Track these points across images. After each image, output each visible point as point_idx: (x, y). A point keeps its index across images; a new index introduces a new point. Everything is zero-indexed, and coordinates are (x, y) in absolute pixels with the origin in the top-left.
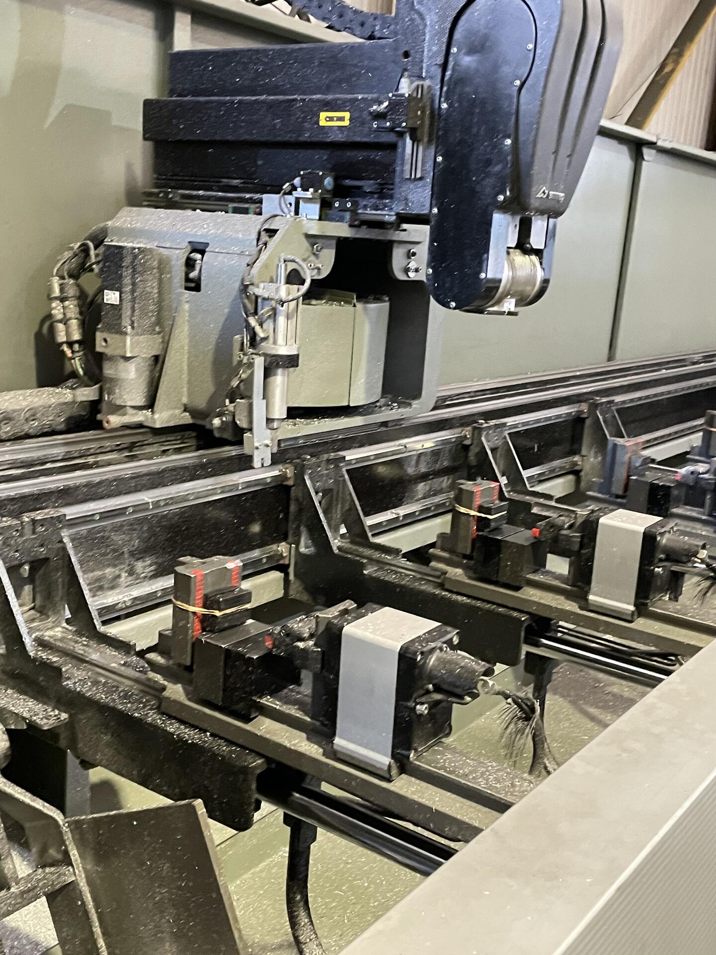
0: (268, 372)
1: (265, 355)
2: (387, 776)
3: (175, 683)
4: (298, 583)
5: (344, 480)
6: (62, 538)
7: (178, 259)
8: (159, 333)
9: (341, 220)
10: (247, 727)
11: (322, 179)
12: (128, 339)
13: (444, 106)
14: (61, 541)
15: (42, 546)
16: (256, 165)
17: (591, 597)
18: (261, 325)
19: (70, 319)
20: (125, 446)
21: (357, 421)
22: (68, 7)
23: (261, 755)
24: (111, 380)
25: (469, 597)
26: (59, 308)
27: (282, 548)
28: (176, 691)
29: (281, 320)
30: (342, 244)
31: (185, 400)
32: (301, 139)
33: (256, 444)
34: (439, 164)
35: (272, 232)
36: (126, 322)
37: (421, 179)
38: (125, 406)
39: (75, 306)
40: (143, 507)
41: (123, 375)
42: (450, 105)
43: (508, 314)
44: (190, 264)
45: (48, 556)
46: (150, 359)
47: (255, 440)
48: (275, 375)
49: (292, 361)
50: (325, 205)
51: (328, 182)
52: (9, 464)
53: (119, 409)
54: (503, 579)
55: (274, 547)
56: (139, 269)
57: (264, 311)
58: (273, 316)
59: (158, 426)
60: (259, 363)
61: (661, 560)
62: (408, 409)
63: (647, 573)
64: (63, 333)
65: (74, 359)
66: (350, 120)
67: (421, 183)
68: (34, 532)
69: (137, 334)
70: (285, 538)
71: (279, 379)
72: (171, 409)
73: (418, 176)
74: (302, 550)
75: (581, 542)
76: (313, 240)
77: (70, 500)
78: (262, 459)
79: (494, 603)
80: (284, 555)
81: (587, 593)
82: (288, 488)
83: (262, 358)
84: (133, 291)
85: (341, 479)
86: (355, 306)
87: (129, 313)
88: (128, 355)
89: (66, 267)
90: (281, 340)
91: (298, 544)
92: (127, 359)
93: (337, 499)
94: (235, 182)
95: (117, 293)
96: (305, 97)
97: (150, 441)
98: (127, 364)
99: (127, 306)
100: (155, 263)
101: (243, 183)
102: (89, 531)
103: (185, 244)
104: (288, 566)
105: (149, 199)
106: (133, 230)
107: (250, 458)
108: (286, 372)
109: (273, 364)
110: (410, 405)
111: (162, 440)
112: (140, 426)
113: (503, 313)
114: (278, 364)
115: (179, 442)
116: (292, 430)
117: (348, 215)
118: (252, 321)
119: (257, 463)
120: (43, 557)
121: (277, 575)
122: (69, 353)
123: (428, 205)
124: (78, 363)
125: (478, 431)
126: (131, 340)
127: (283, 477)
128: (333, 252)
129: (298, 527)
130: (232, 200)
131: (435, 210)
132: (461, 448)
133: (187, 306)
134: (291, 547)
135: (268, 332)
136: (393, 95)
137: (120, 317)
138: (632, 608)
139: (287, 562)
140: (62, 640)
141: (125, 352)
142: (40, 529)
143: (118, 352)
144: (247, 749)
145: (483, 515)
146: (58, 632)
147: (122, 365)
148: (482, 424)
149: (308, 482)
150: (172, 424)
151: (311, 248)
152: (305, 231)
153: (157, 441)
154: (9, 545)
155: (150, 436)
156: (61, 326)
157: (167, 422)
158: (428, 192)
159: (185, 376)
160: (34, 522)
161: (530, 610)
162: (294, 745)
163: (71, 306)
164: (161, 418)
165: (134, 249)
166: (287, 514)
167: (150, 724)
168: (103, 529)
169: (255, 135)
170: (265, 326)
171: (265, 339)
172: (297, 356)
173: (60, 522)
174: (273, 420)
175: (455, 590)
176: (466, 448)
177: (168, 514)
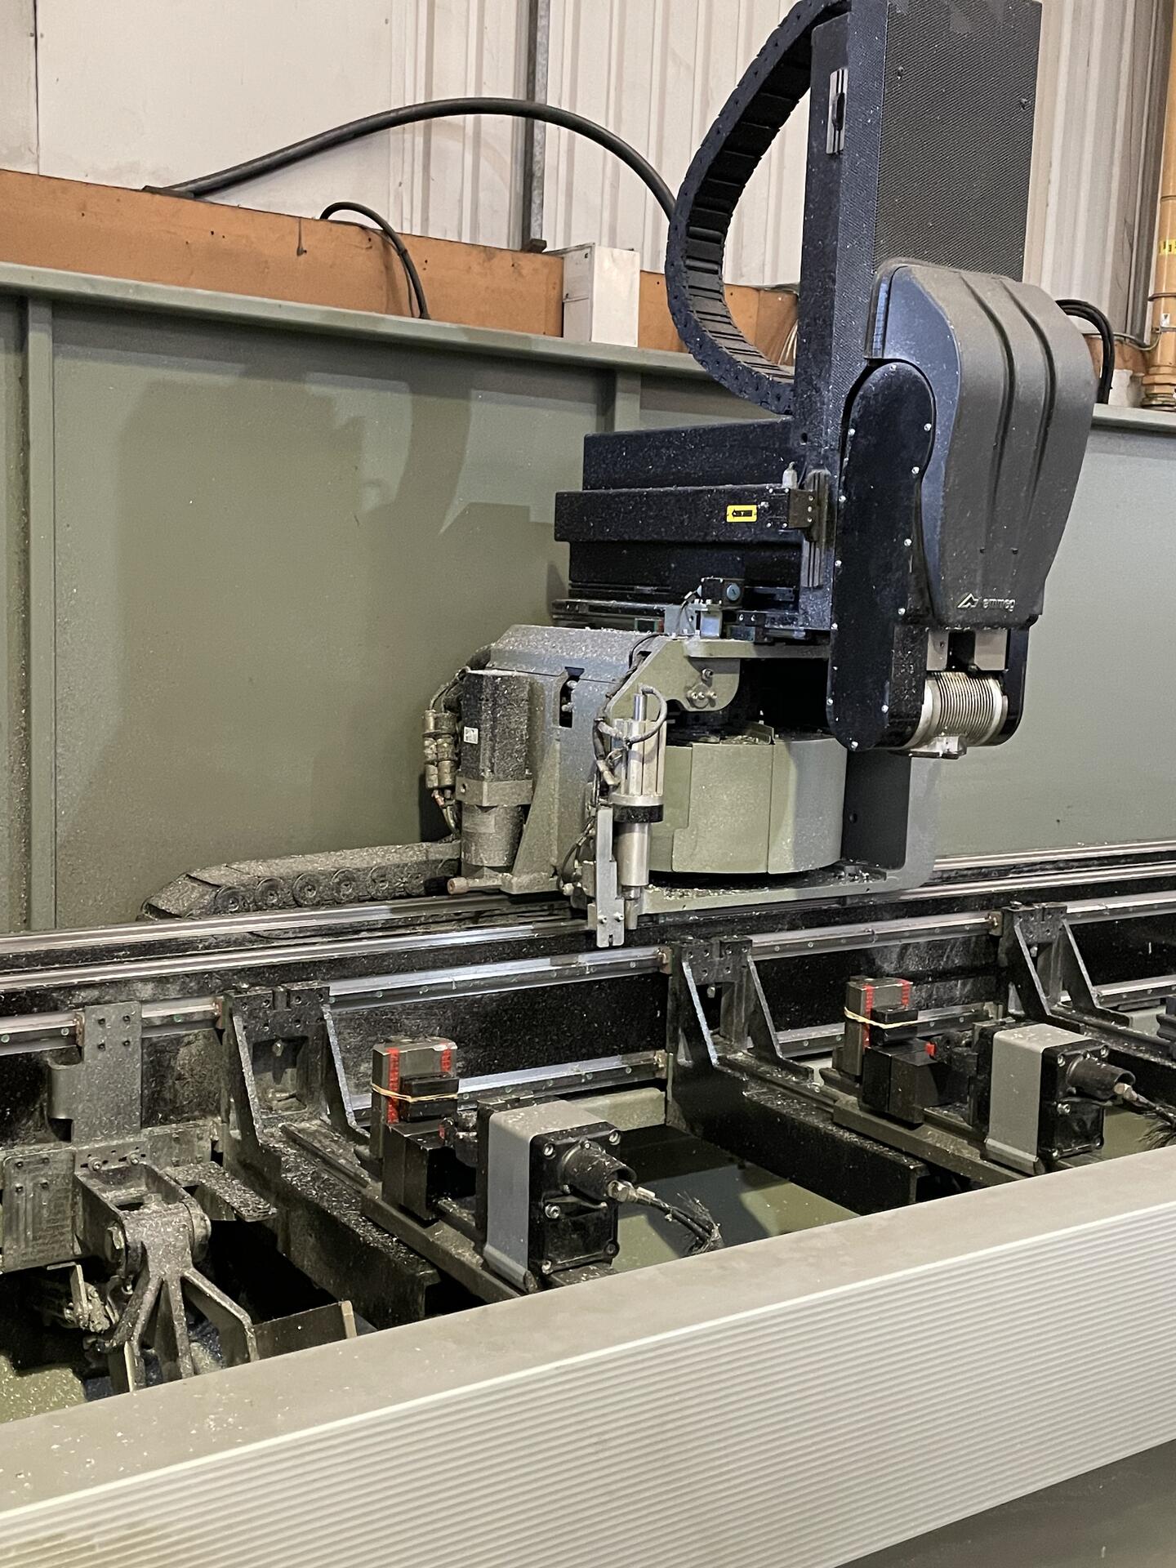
0: (619, 829)
1: (615, 807)
2: (522, 1287)
3: (377, 1181)
4: (676, 1105)
5: (749, 972)
6: (323, 1014)
7: (553, 687)
8: (528, 778)
9: (746, 637)
10: (424, 1232)
11: (723, 586)
12: (485, 785)
13: (843, 498)
14: (322, 1019)
15: (298, 1021)
16: (669, 568)
17: (989, 1141)
18: (612, 770)
19: (443, 760)
20: (467, 915)
21: (787, 894)
22: (474, 392)
23: (433, 1266)
24: (470, 835)
25: (859, 1134)
26: (433, 746)
27: (659, 1057)
28: (374, 1189)
29: (634, 764)
30: (747, 668)
31: (554, 861)
32: (709, 538)
33: (600, 917)
34: (838, 569)
35: (645, 654)
36: (485, 765)
37: (819, 587)
38: (483, 867)
39: (450, 744)
40: (444, 988)
41: (482, 830)
42: (848, 498)
43: (942, 757)
44: (566, 693)
45: (305, 1034)
46: (513, 809)
47: (599, 912)
48: (631, 831)
49: (653, 814)
50: (728, 618)
51: (732, 591)
52: (314, 930)
53: (475, 871)
54: (893, 1111)
55: (650, 1054)
56: (502, 701)
57: (614, 752)
58: (624, 759)
59: (515, 892)
60: (605, 817)
61: (1071, 1094)
62: (881, 881)
63: (1050, 1110)
64: (434, 777)
65: (446, 808)
66: (758, 514)
67: (819, 593)
68: (288, 1005)
69: (499, 779)
70: (662, 1046)
71: (637, 839)
72: (533, 872)
73: (816, 584)
74: (682, 1060)
75: (978, 1065)
76: (699, 663)
77: (345, 973)
78: (611, 936)
79: (885, 1145)
80: (660, 1066)
81: (985, 1135)
82: (666, 976)
83: (610, 811)
84: (493, 728)
85: (746, 970)
86: (772, 743)
87: (488, 754)
88: (485, 804)
89: (443, 698)
90: (633, 789)
91: (676, 1052)
92: (486, 809)
93: (739, 998)
94: (648, 590)
95: (476, 730)
96: (712, 488)
97: (505, 910)
98: (485, 815)
99: (486, 745)
100: (525, 695)
101: (656, 591)
102: (371, 1011)
103: (561, 670)
104: (666, 1081)
105: (559, 611)
106: (512, 652)
107: (591, 935)
108: (646, 827)
109: (624, 820)
110: (884, 876)
111: (521, 910)
112: (497, 891)
113: (935, 755)
114: (629, 818)
115: (547, 913)
116: (675, 902)
117: (753, 631)
118: (602, 766)
119: (602, 942)
120: (299, 1034)
121: (653, 1093)
122: (441, 801)
123: (828, 621)
124: (449, 813)
125: (1009, 917)
126: (489, 786)
127: (657, 962)
128: (737, 676)
129: (676, 1030)
130: (640, 612)
131: (835, 626)
132: (985, 941)
133: (558, 746)
134: (668, 1057)
135: (619, 778)
136: (775, 491)
137: (478, 760)
138: (1033, 1158)
139: (664, 1076)
140: (313, 1134)
141: (481, 801)
142: (295, 1002)
143: (475, 801)
144: (422, 1257)
145: (875, 1023)
146: (312, 1125)
147: (480, 816)
148: (1016, 907)
149: (687, 971)
150: (535, 890)
151: (699, 674)
152: (686, 654)
153: (513, 911)
154: (255, 1018)
155: (508, 904)
156: (432, 769)
157: (527, 888)
158: (828, 604)
159: (555, 832)
160: (289, 992)
161: (926, 1157)
162: (459, 1254)
163: (445, 745)
164: (519, 882)
165: (497, 677)
166: (664, 1014)
167: (344, 1224)
168: (392, 1010)
169: (665, 534)
170: (616, 772)
171: (617, 787)
172: (660, 808)
173: (321, 996)
174: (629, 888)
175: (844, 1125)
176: (995, 940)
177: (482, 998)
